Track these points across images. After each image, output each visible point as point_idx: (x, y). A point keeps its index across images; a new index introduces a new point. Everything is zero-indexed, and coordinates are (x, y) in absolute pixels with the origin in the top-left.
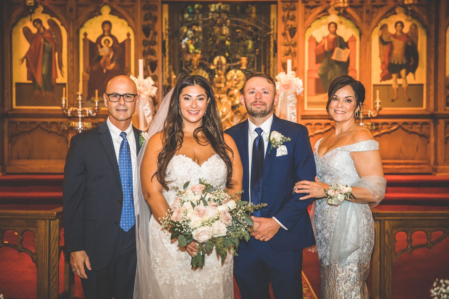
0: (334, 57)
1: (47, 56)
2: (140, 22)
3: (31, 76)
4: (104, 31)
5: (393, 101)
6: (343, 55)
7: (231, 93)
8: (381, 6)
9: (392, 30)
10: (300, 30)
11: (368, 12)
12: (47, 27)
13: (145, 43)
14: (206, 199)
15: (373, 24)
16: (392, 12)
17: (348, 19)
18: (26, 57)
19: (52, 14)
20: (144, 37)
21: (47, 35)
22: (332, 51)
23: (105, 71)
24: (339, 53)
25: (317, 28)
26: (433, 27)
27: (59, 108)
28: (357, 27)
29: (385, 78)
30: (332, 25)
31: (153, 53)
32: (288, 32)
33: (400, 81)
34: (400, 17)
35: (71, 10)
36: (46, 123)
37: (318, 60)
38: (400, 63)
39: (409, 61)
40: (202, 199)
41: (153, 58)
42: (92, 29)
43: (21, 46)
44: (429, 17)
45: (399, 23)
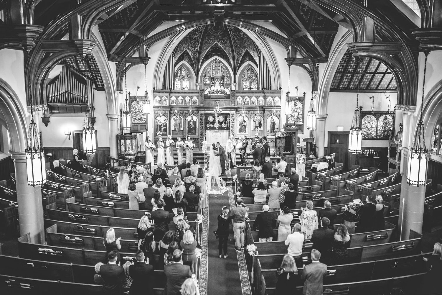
1: (178, 124)
2: (200, 118)
3: (175, 129)
4: (191, 119)
8: (253, 114)
9: (256, 118)
10: (235, 119)
11: (250, 115)
12: (179, 118)
13: (200, 122)
15: (251, 118)
18: (174, 125)
19: (180, 116)
20: (200, 120)
21: (179, 120)
23: (191, 128)
24: (244, 124)
26: (264, 118)
28: (248, 118)
29: (254, 129)
30: (243, 117)
31: (202, 124)
32: (232, 120)
33: (258, 130)
34: (257, 116)
35: (184, 115)
37: (239, 125)
38: (258, 126)
39: (260, 126)
42: (189, 118)
43: (173, 122)
44: (264, 116)
45: (257, 118)
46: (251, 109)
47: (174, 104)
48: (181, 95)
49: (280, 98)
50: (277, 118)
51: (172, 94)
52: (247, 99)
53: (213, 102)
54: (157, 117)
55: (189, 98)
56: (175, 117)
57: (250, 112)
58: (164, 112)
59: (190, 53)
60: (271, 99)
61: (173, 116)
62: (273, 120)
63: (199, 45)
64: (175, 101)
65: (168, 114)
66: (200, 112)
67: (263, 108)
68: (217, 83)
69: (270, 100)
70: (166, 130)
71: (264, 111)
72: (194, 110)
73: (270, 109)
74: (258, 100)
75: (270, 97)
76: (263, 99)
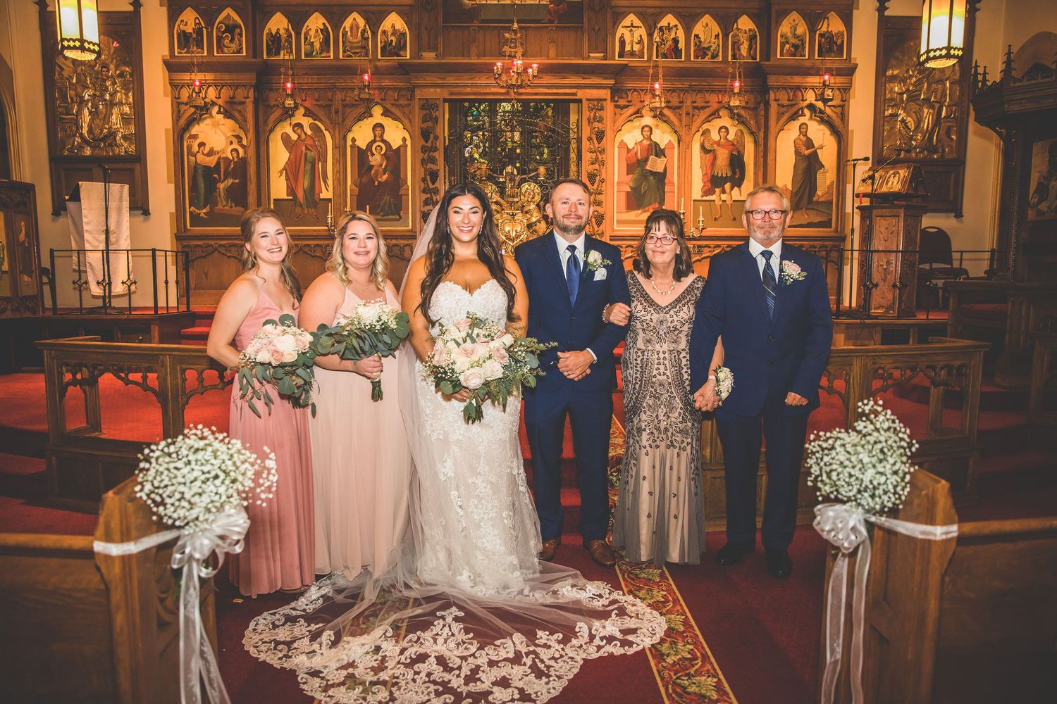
0: (648, 167)
1: (309, 167)
2: (419, 125)
3: (291, 191)
4: (375, 136)
5: (716, 219)
6: (658, 165)
7: (525, 209)
8: (703, 108)
9: (715, 136)
10: (609, 134)
11: (687, 114)
12: (309, 132)
13: (424, 149)
14: (474, 335)
15: (694, 128)
16: (715, 115)
17: (665, 121)
18: (285, 169)
19: (315, 117)
20: (423, 142)
21: (310, 142)
22: (646, 160)
23: (376, 183)
24: (654, 162)
25: (629, 132)
26: (762, 134)
27: (326, 228)
28: (675, 132)
29: (707, 192)
30: (646, 129)
31: (433, 160)
32: (594, 137)
33: (724, 197)
34: (725, 121)
35: (337, 113)
36: (309, 245)
37: (630, 170)
38: (724, 176)
39: (734, 173)
40: (469, 335)
41: (434, 167)
42: (362, 134)
43: (279, 156)
44: (757, 122)
45: (723, 129)
46: (698, 82)
48: (318, 7)
49: (848, 21)
50: (828, 132)
52: (669, 28)
54: (192, 121)
55: (361, 22)
56: (287, 126)
57: (689, 98)
60: (802, 29)
61: (281, 120)
62: (809, 144)
65: (250, 104)
66: (419, 94)
67: (757, 77)
70: (238, 195)
71: (765, 91)
72: (386, 83)
73: (797, 80)
74: (726, 36)
75: (795, 16)
76: (753, 26)
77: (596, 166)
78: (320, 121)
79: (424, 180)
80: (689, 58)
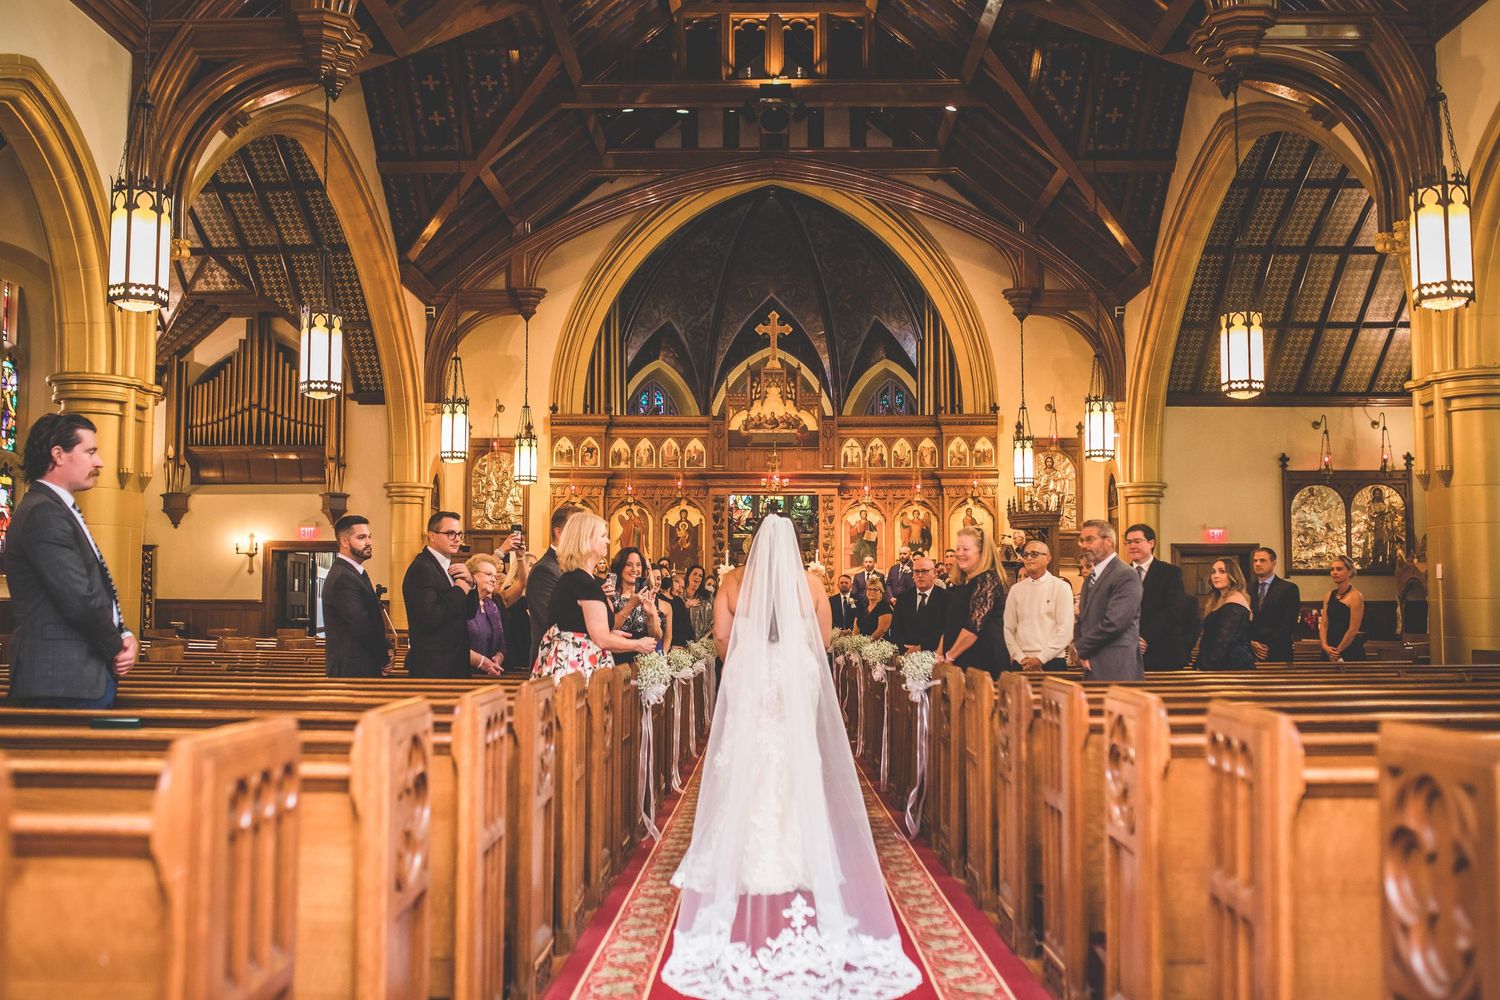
0: (865, 538)
1: (636, 537)
2: (711, 511)
4: (681, 518)
6: (872, 537)
8: (901, 499)
9: (910, 516)
10: (837, 518)
11: (890, 503)
12: (637, 515)
13: (715, 528)
15: (895, 513)
18: (620, 539)
21: (637, 521)
22: (864, 533)
23: (682, 549)
24: (869, 535)
25: (852, 514)
26: (941, 515)
28: (884, 516)
30: (863, 513)
31: (721, 535)
32: (827, 520)
34: (916, 507)
35: (657, 503)
37: (852, 540)
38: (918, 543)
39: (925, 542)
42: (673, 517)
44: (938, 508)
45: (916, 513)
46: (894, 483)
47: (623, 465)
48: (645, 435)
49: (994, 441)
50: (985, 513)
51: (614, 431)
52: (877, 447)
53: (757, 457)
55: (675, 445)
56: (623, 512)
57: (890, 493)
58: (586, 491)
59: (681, 333)
60: (964, 447)
62: (973, 522)
63: (714, 305)
64: (624, 455)
65: (601, 497)
66: (710, 490)
67: (935, 479)
68: (774, 392)
69: (959, 447)
71: (941, 488)
72: (691, 483)
73: (960, 481)
74: (915, 451)
75: (958, 440)
76: (933, 445)
77: (829, 539)
78: (646, 508)
79: (714, 548)
80: (890, 466)
